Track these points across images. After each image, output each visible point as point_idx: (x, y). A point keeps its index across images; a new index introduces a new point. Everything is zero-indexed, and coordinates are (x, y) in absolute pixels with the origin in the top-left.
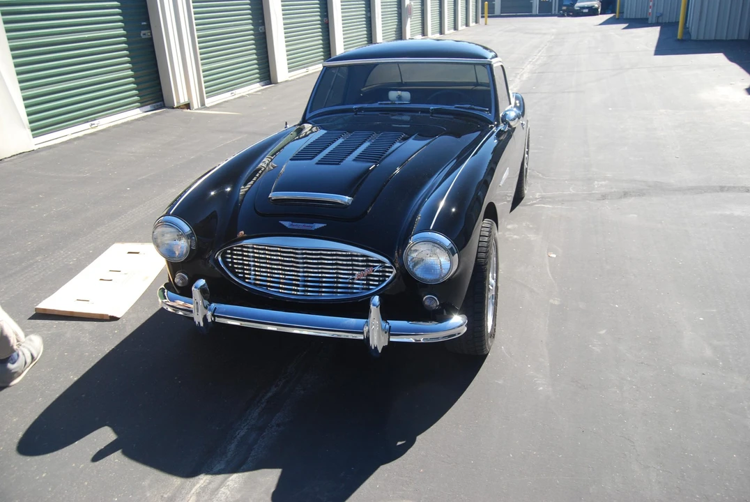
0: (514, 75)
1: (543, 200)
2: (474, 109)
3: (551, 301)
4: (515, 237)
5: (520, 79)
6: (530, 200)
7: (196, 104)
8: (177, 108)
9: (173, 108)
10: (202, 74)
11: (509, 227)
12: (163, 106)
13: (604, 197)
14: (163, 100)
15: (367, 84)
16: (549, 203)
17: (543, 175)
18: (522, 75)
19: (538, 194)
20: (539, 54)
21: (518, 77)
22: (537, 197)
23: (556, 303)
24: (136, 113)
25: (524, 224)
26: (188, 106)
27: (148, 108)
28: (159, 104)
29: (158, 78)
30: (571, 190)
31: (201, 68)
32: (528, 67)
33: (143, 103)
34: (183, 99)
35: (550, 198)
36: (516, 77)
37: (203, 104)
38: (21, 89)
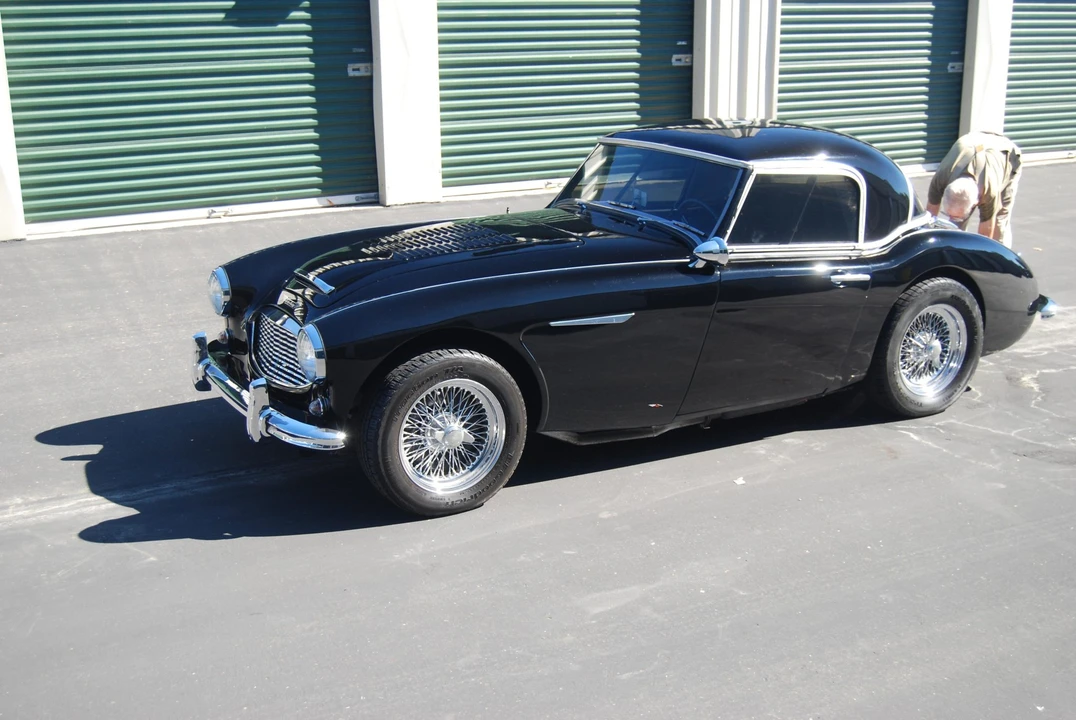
3: (604, 513)
4: (762, 451)
6: (917, 423)
11: (787, 440)
19: (951, 421)
22: (938, 423)
25: (814, 444)
30: (1017, 431)
38: (442, 120)
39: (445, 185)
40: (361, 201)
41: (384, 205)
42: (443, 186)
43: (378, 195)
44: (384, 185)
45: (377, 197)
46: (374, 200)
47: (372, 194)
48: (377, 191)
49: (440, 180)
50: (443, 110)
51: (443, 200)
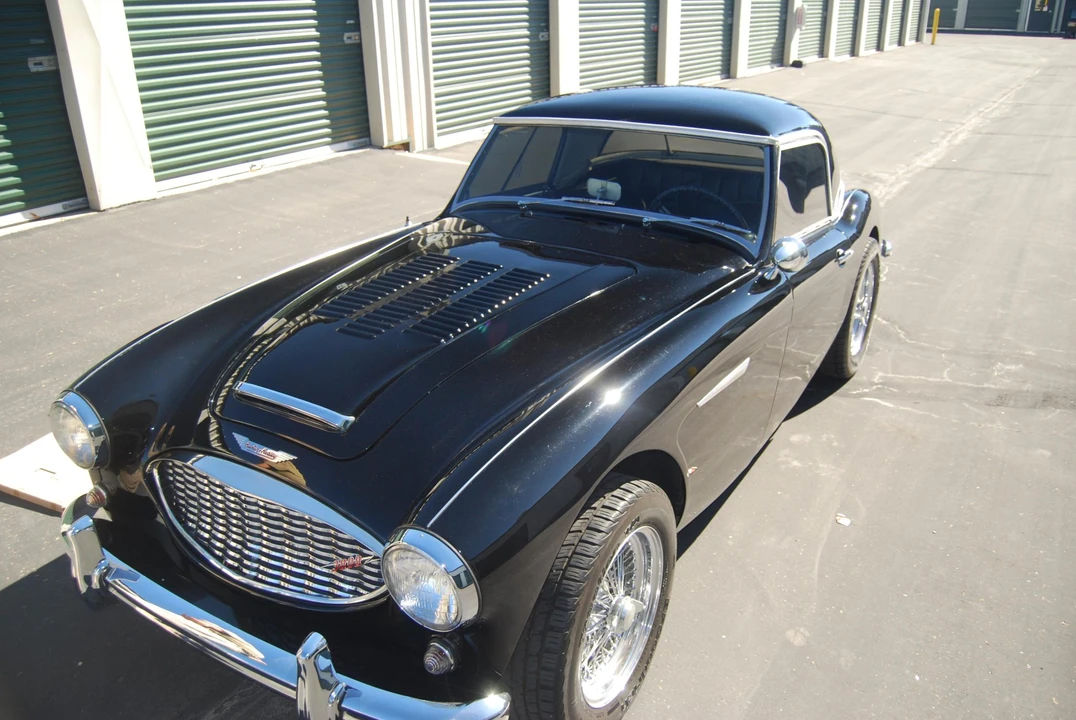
0: (942, 133)
1: (885, 389)
2: (724, 229)
3: (790, 633)
4: (796, 463)
5: (949, 141)
6: (862, 384)
7: (419, 142)
8: (389, 148)
9: (382, 148)
10: (434, 100)
11: (795, 438)
12: (369, 145)
13: (1001, 399)
14: (369, 136)
15: (604, 151)
16: (891, 397)
17: (908, 334)
18: (957, 134)
19: (880, 374)
20: (1002, 100)
21: (949, 138)
22: (876, 380)
23: (798, 641)
24: (325, 153)
25: (824, 438)
26: (406, 146)
27: (345, 145)
28: (363, 140)
29: (365, 102)
30: (945, 374)
31: (434, 91)
32: (974, 121)
33: (336, 138)
34: (400, 136)
35: (898, 386)
36: (944, 137)
37: (431, 144)
38: (144, 112)
39: (158, 179)
40: (70, 209)
41: (99, 211)
42: (157, 181)
43: (87, 200)
44: (94, 188)
45: (87, 202)
46: (83, 206)
47: (80, 200)
48: (84, 195)
49: (153, 175)
50: (144, 101)
51: (158, 196)
